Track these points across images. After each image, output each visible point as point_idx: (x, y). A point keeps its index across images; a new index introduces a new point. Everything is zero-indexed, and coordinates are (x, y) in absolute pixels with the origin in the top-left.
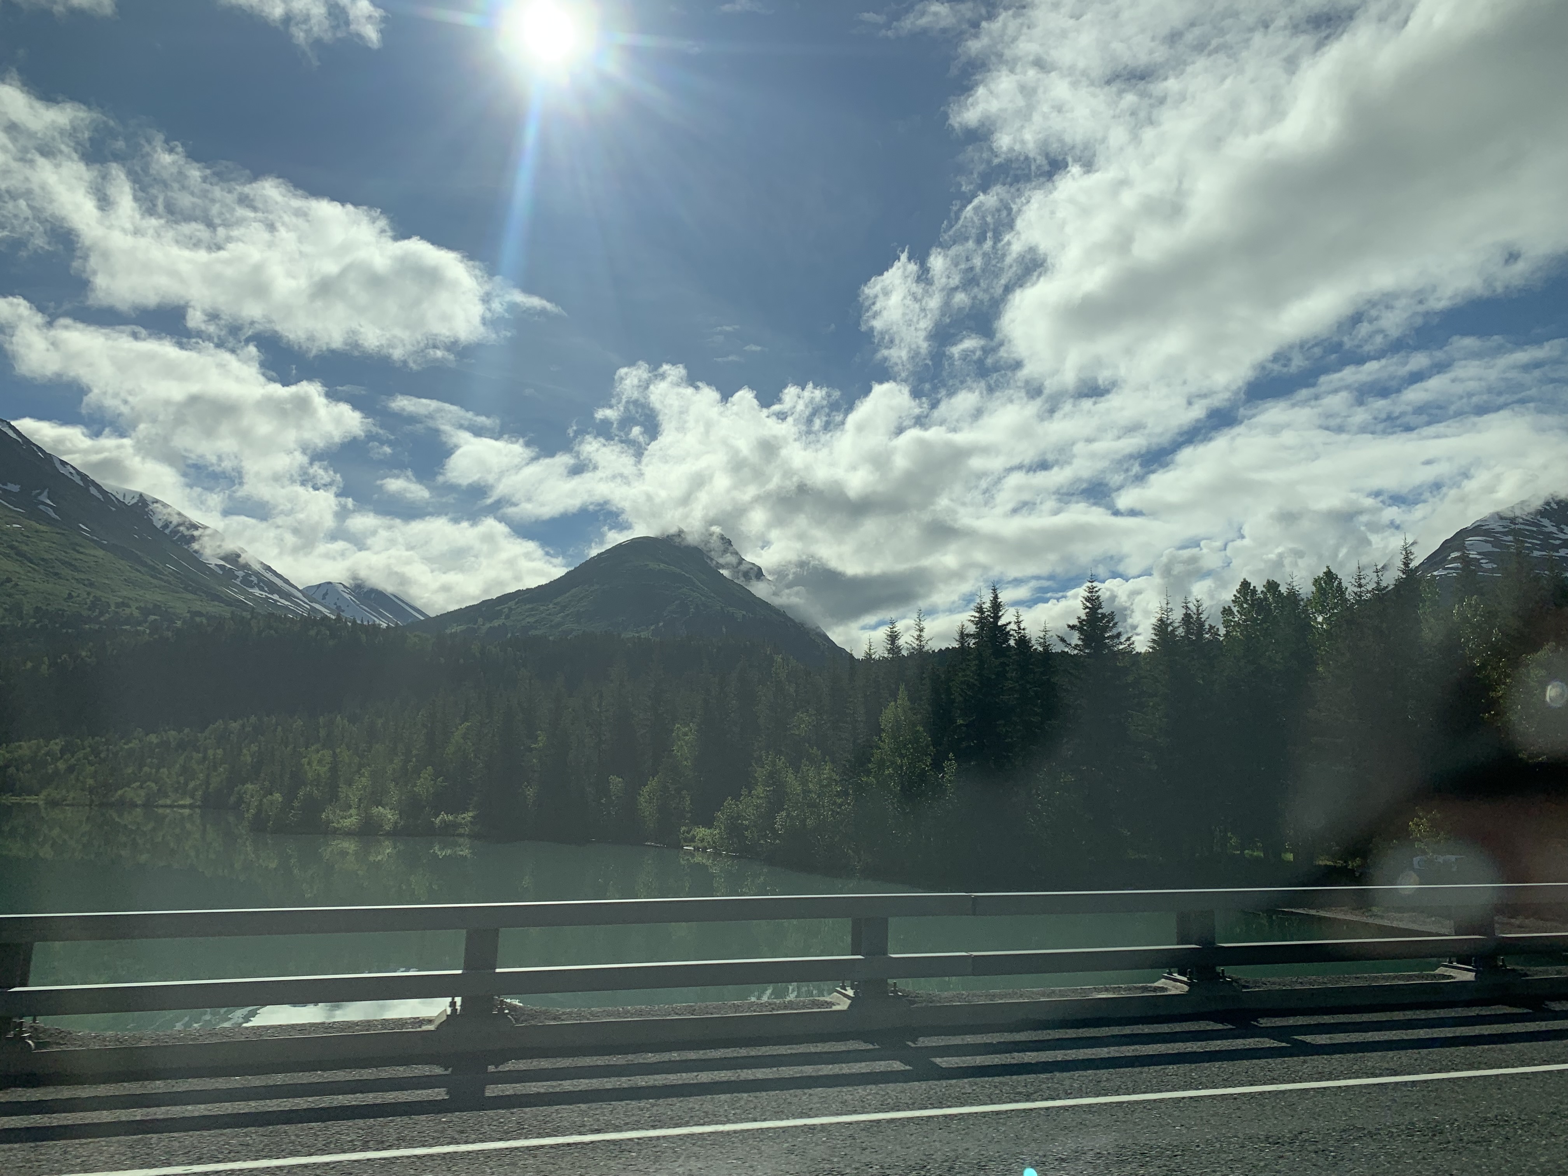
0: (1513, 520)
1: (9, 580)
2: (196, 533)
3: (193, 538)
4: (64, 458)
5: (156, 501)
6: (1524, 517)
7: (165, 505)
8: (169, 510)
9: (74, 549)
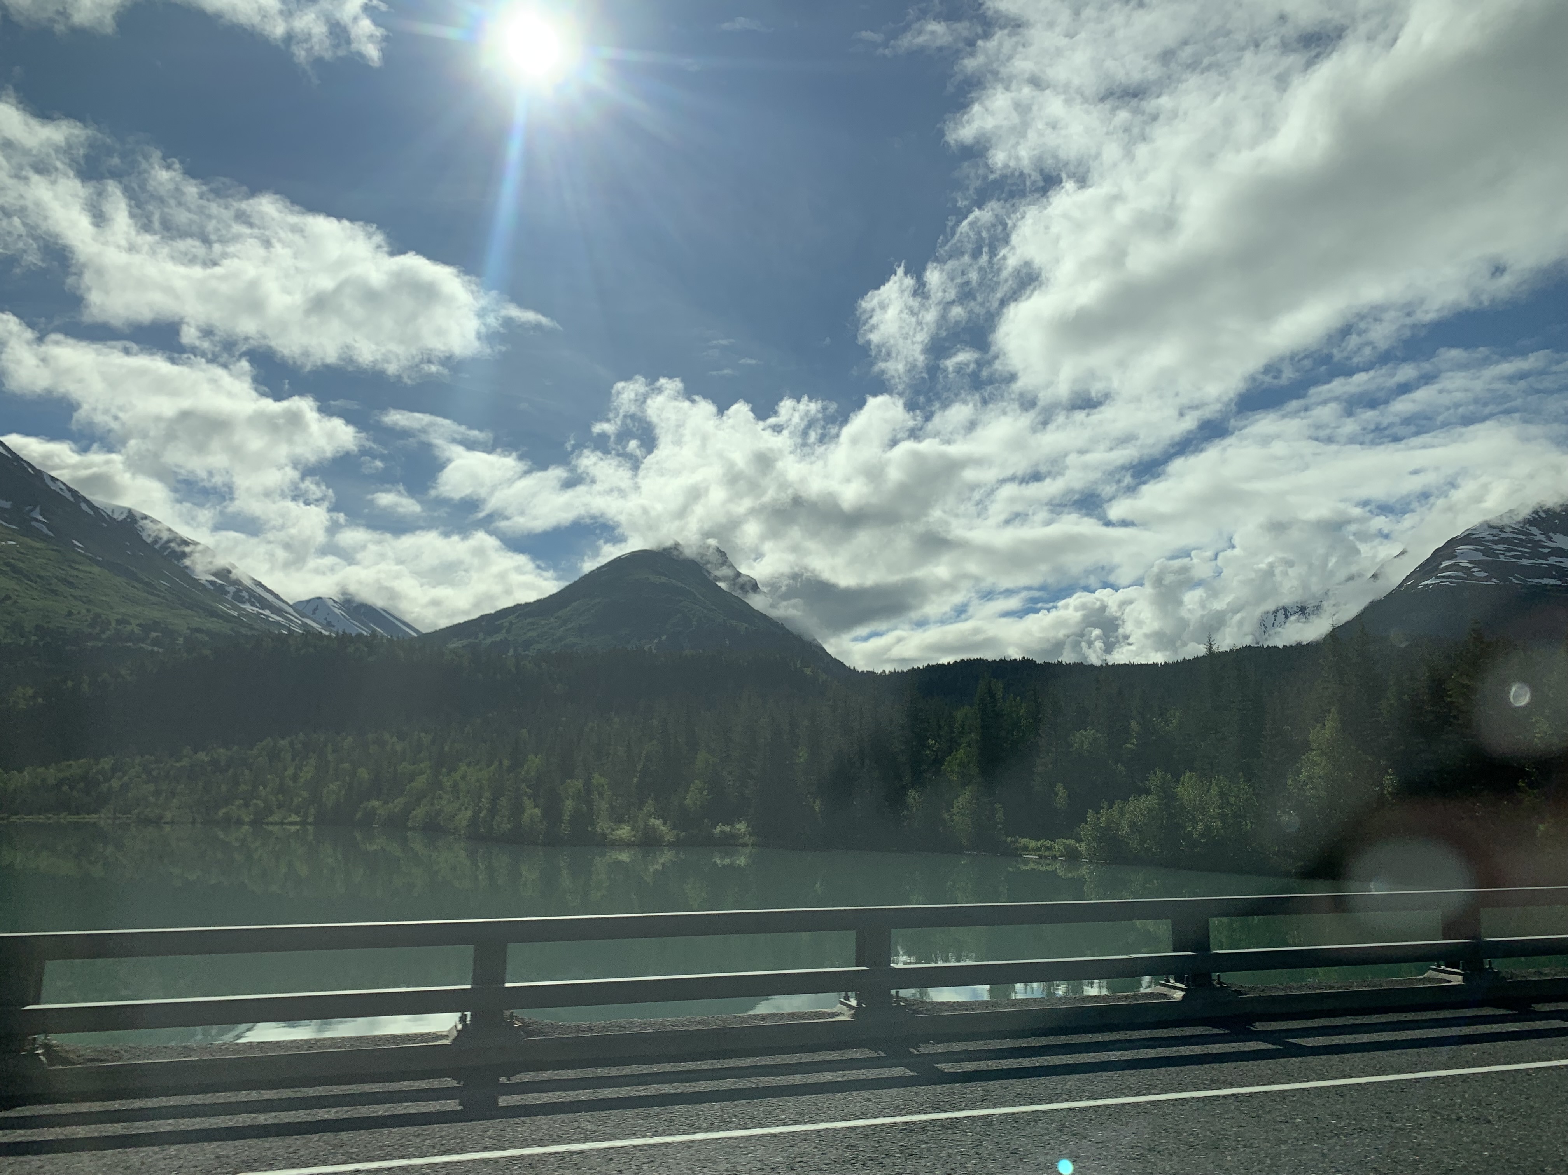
0: (1501, 529)
1: (8, 597)
2: (187, 549)
3: (184, 555)
4: (54, 474)
5: (145, 517)
6: (1513, 526)
7: (154, 521)
8: (159, 526)
9: (70, 566)
